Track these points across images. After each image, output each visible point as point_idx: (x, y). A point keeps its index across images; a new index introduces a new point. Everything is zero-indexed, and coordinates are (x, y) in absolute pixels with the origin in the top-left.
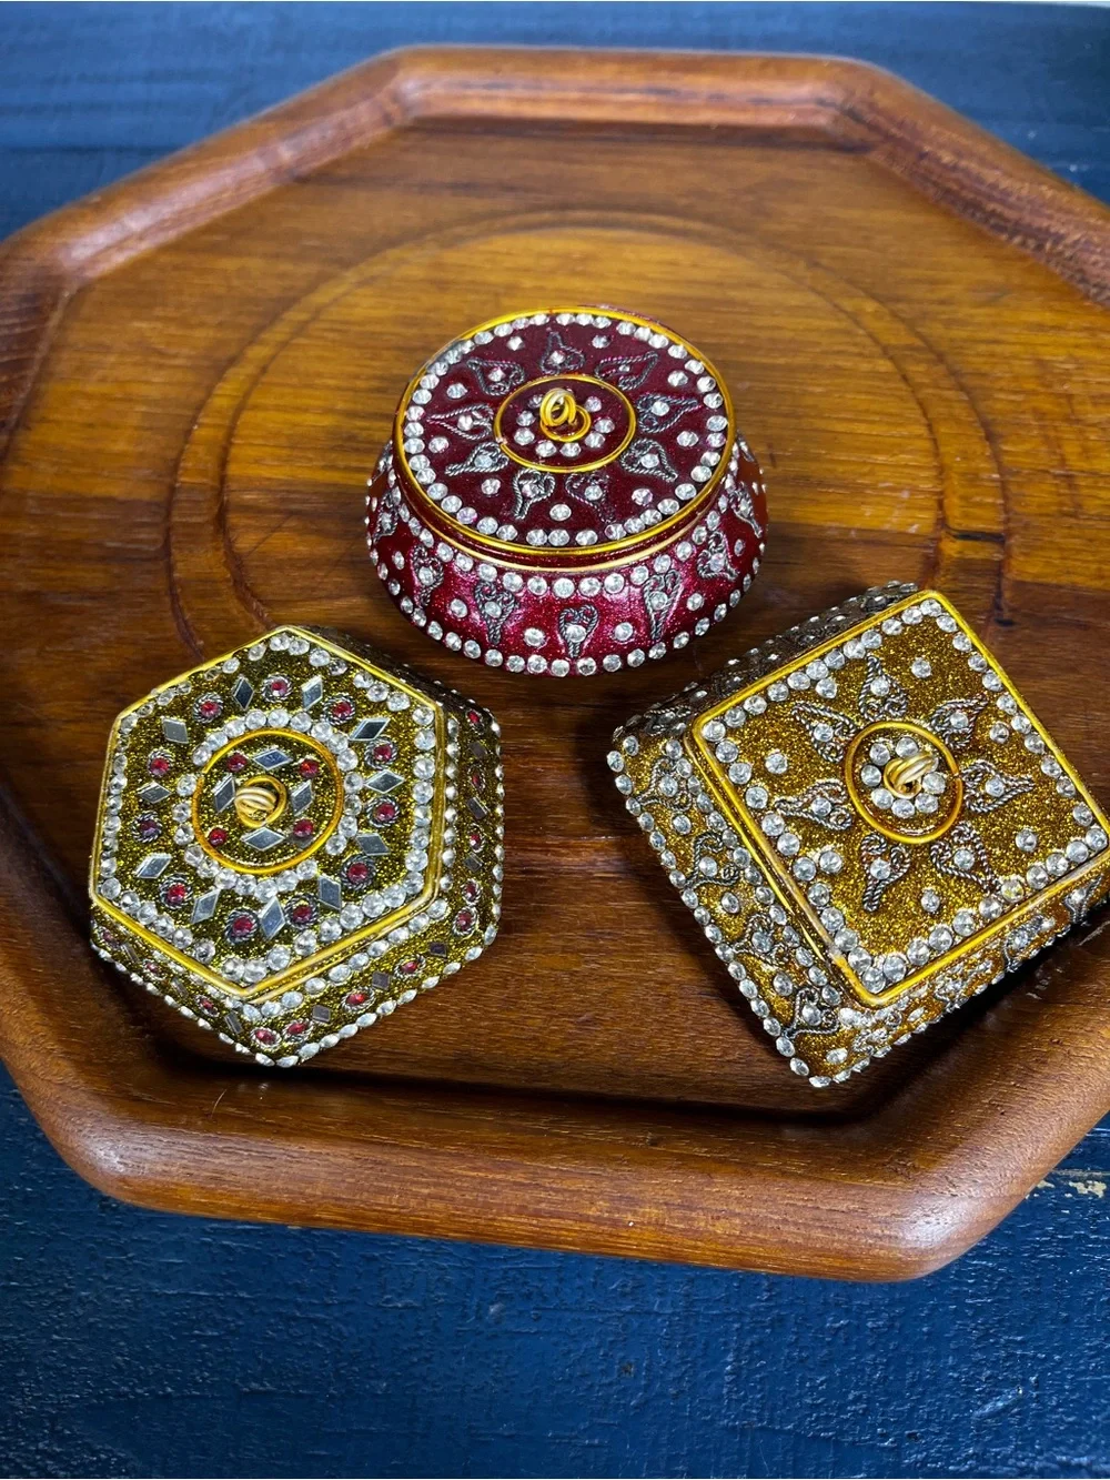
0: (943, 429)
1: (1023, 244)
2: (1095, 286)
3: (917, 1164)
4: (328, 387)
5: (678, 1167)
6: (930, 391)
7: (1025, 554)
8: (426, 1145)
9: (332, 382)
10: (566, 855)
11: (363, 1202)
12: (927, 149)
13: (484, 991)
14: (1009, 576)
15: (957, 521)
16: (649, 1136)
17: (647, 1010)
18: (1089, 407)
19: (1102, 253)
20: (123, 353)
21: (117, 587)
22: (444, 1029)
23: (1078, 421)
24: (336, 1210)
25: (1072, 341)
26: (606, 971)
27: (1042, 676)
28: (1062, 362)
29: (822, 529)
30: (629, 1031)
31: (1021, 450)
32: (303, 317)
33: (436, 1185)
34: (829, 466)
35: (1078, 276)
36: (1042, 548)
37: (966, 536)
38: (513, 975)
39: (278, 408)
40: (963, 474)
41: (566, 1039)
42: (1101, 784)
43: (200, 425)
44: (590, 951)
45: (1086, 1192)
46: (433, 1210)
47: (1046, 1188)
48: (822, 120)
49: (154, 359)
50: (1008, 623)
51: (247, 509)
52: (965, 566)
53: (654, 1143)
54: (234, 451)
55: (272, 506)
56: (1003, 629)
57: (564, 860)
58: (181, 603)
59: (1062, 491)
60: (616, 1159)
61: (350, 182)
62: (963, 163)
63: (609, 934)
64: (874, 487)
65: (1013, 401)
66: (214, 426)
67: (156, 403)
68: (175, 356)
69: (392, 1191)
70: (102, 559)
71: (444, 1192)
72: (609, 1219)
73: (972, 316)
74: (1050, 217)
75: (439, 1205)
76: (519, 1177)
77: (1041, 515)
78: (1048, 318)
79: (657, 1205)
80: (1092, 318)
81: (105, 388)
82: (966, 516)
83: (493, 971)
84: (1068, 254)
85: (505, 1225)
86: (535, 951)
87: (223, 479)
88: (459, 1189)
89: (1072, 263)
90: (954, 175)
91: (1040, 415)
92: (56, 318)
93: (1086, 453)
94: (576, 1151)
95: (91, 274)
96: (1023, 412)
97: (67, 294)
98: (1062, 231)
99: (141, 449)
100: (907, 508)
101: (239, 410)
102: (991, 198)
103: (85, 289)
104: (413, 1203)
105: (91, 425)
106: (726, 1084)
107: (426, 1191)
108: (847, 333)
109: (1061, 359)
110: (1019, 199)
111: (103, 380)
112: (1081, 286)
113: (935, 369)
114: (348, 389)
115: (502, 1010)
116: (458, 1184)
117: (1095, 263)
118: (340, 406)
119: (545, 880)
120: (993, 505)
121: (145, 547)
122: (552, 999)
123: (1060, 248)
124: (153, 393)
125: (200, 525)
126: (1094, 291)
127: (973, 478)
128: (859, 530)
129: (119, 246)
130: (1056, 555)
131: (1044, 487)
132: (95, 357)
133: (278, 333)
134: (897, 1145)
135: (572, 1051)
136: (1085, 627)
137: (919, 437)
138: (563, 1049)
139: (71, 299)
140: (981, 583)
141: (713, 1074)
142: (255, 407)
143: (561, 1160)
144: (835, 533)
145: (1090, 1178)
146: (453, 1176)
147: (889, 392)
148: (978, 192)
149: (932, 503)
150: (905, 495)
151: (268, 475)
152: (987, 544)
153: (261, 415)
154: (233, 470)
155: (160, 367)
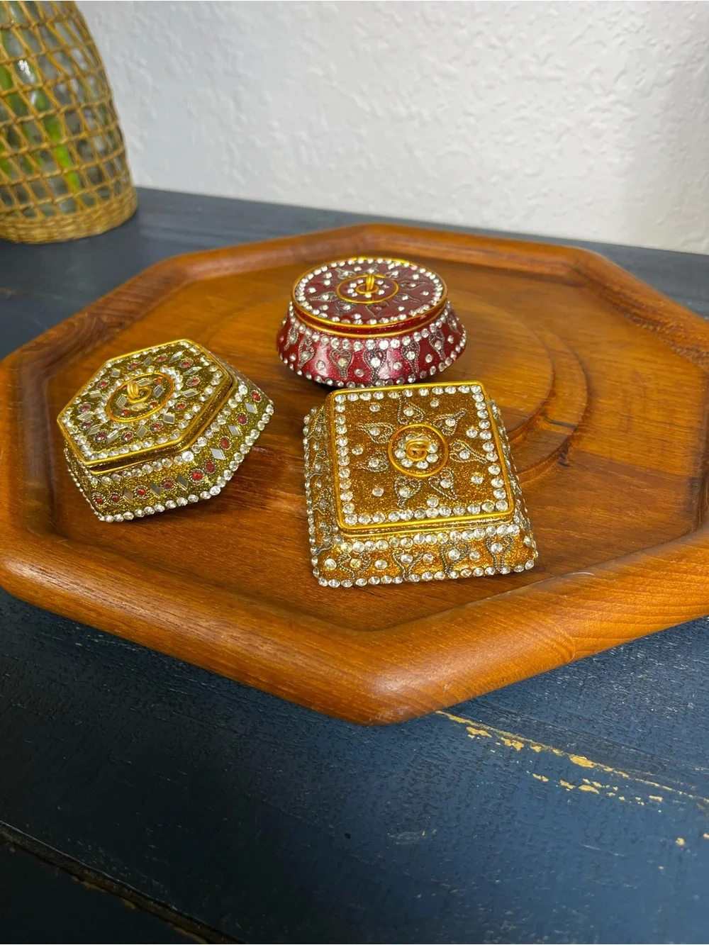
0: (562, 382)
1: (647, 328)
6: (564, 368)
10: (285, 504)
12: (608, 285)
13: (215, 547)
14: (576, 447)
15: (554, 416)
18: (655, 393)
19: (684, 331)
20: (196, 305)
22: (187, 557)
23: (645, 398)
25: (657, 368)
28: (648, 375)
30: (276, 578)
31: (609, 403)
36: (601, 441)
37: (555, 423)
38: (233, 545)
41: (243, 574)
45: (510, 745)
47: (486, 737)
48: (562, 273)
49: (208, 309)
50: (566, 465)
52: (548, 434)
56: (562, 466)
57: (283, 507)
59: (623, 422)
62: (623, 291)
64: (510, 391)
65: (613, 385)
73: (608, 351)
74: (661, 315)
78: (649, 357)
80: (673, 361)
81: (181, 315)
82: (559, 416)
84: (668, 332)
89: (669, 337)
90: (618, 296)
91: (626, 392)
92: (175, 290)
93: (644, 410)
95: (199, 278)
96: (616, 390)
97: (185, 283)
98: (666, 321)
100: (524, 401)
102: (634, 307)
103: (194, 283)
109: (648, 373)
111: (182, 312)
113: (573, 362)
115: (218, 556)
117: (679, 337)
119: (271, 514)
120: (578, 415)
122: (246, 558)
123: (664, 329)
124: (200, 319)
129: (217, 270)
130: (607, 445)
131: (614, 418)
132: (184, 305)
136: (609, 475)
137: (545, 379)
139: (186, 285)
145: (516, 739)
148: (629, 304)
149: (539, 403)
152: (566, 429)
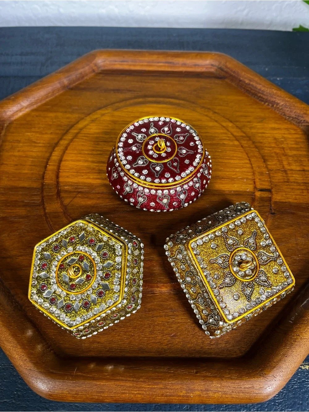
0: (252, 160)
1: (268, 105)
2: (288, 116)
3: (266, 373)
4: (85, 154)
5: (203, 380)
6: (248, 149)
7: (276, 194)
8: (135, 379)
9: (86, 152)
10: (164, 288)
11: (119, 397)
12: (241, 79)
13: (144, 329)
14: (273, 200)
15: (259, 186)
16: (195, 371)
17: (189, 331)
18: (289, 151)
19: (289, 108)
20: (24, 143)
21: (29, 214)
22: (134, 341)
23: (286, 155)
24: (111, 399)
25: (283, 132)
26: (177, 321)
27: (283, 228)
28: (280, 138)
29: (224, 191)
30: (185, 338)
31: (273, 164)
32: (76, 131)
33: (138, 390)
34: (224, 173)
35: (283, 114)
36: (281, 192)
37: (261, 190)
38: (152, 324)
39: (72, 160)
40: (259, 172)
41: (168, 342)
42: (301, 258)
43: (49, 165)
44: (172, 315)
45: (304, 369)
46: (138, 397)
48: (212, 70)
49: (33, 144)
50: (274, 214)
51: (66, 191)
52: (262, 199)
53: (196, 373)
54: (60, 174)
55: (73, 190)
56: (273, 215)
57: (163, 290)
58: (49, 219)
59: (284, 175)
60: (187, 379)
61: (84, 89)
62: (251, 83)
63: (177, 310)
64: (236, 178)
65: (269, 150)
66: (54, 165)
67: (35, 158)
68: (39, 143)
69: (127, 393)
70: (24, 206)
71: (141, 392)
72: (186, 396)
73: (257, 126)
74: (275, 98)
75: (139, 396)
76: (161, 386)
77: (279, 182)
78: (276, 126)
79: (199, 391)
80: (287, 125)
81: (20, 154)
82: (261, 184)
83: (146, 323)
84: (280, 108)
85: (158, 399)
86: (157, 316)
87: (58, 182)
88: (145, 391)
89: (281, 110)
90: (249, 86)
91: (277, 154)
92: (3, 133)
93: (289, 164)
94: (175, 377)
95: (13, 119)
96: (272, 153)
98: (279, 102)
99: (32, 172)
100: (246, 184)
101: (61, 161)
102: (259, 93)
103: (11, 123)
104: (132, 396)
105: (16, 165)
106: (212, 351)
107: (136, 392)
108: (226, 133)
109: (280, 137)
110: (267, 93)
111: (19, 151)
112: (284, 116)
113: (249, 142)
114: (91, 154)
115: (150, 334)
116: (145, 390)
117: (288, 111)
118: (90, 159)
119: (158, 295)
120: (267, 181)
121: (36, 202)
122: (163, 330)
123: (278, 106)
124: (34, 154)
125: (52, 196)
126: (287, 118)
127: (261, 174)
128: (234, 191)
130: (284, 193)
131: (279, 174)
132: (16, 144)
133: (69, 137)
134: (260, 368)
135: (170, 345)
136: (293, 214)
137: (247, 163)
138: (168, 344)
139: (7, 126)
140: (266, 204)
141: (208, 348)
142: (65, 161)
143: (172, 380)
144: (228, 192)
145: (305, 365)
146: (143, 387)
147: (238, 151)
148: (256, 91)
149: (252, 182)
150: (245, 180)
151: (71, 181)
152: (267, 192)
153: (67, 163)
154: (61, 180)
155: (35, 146)
